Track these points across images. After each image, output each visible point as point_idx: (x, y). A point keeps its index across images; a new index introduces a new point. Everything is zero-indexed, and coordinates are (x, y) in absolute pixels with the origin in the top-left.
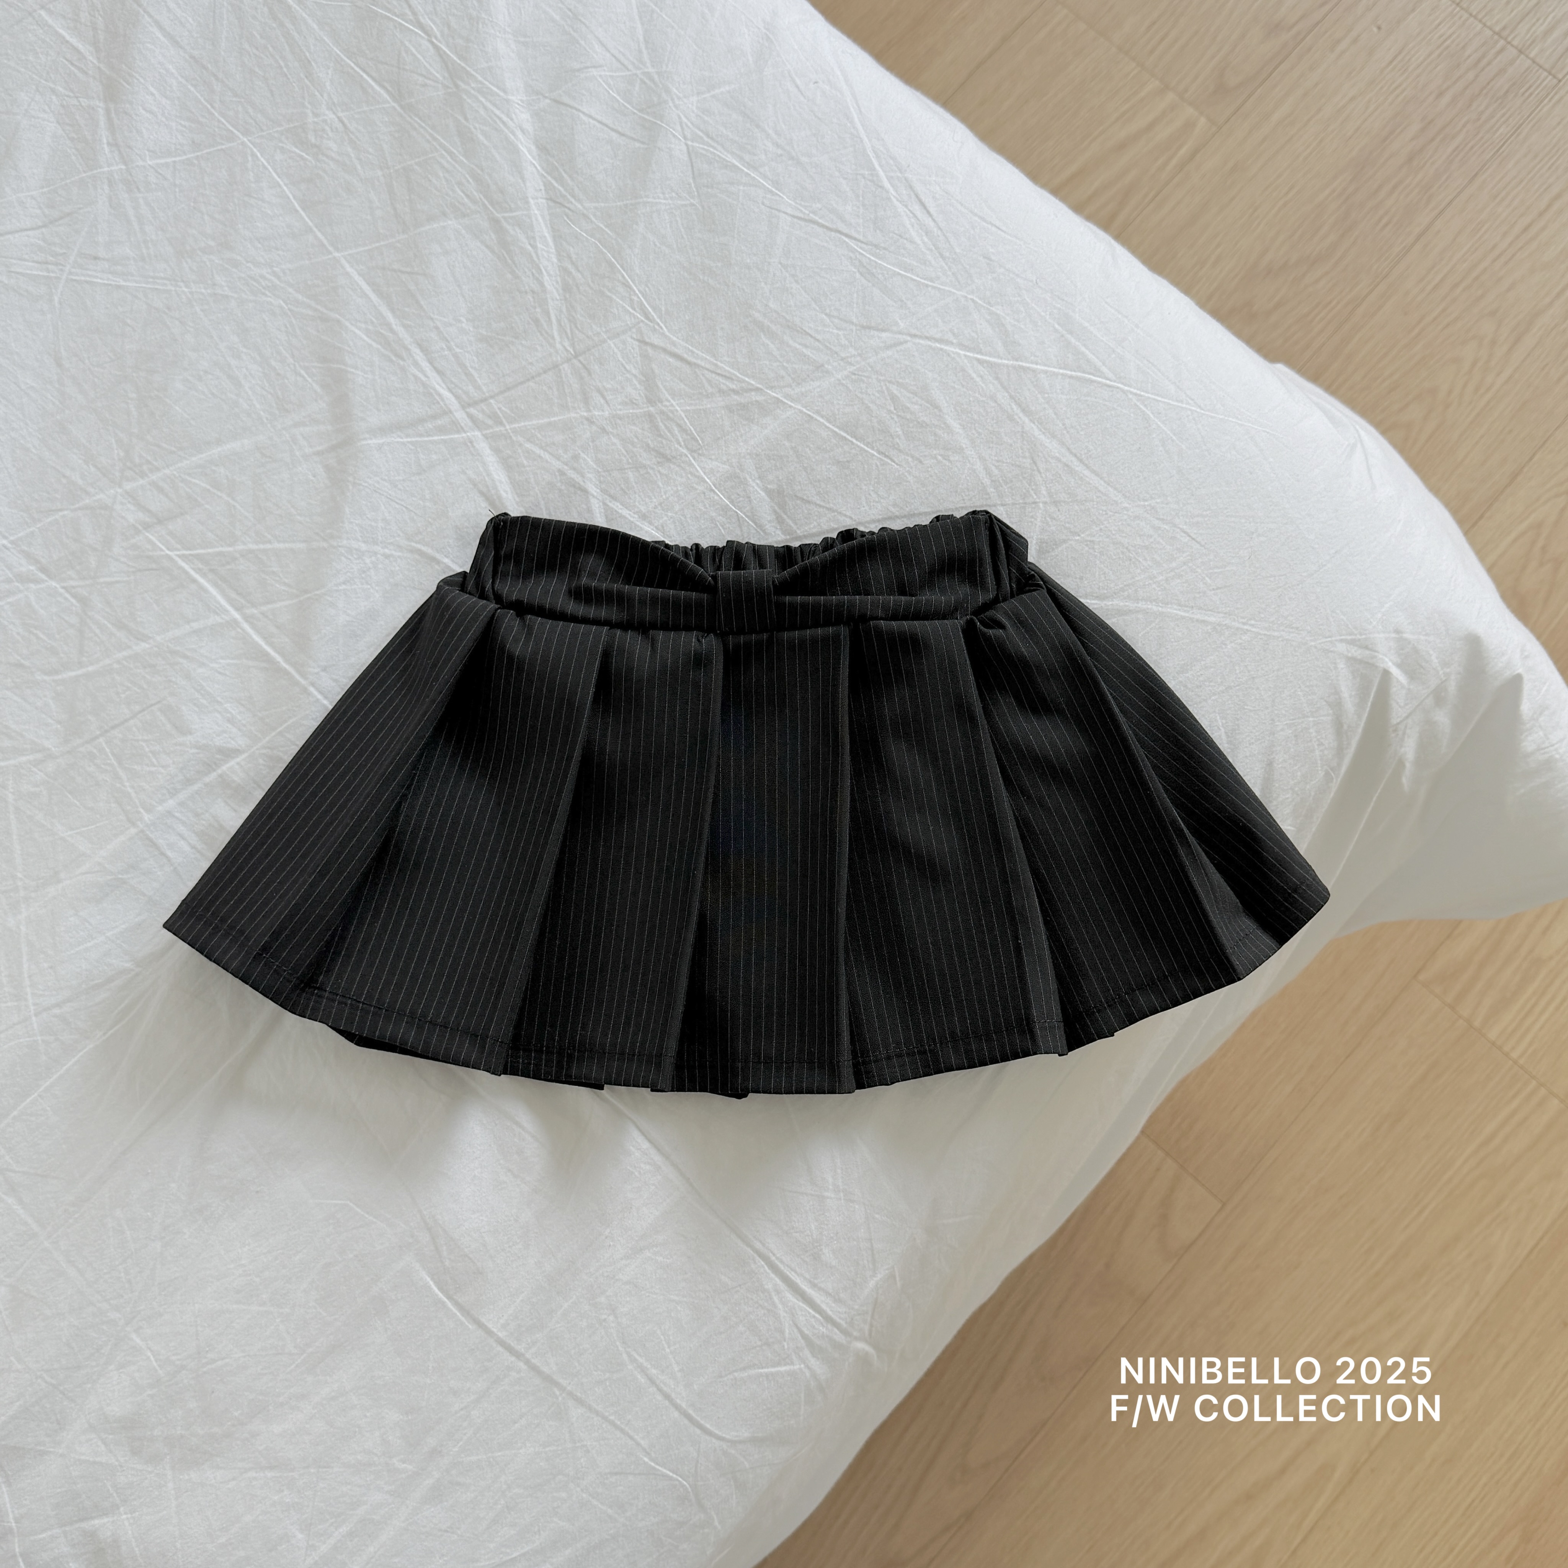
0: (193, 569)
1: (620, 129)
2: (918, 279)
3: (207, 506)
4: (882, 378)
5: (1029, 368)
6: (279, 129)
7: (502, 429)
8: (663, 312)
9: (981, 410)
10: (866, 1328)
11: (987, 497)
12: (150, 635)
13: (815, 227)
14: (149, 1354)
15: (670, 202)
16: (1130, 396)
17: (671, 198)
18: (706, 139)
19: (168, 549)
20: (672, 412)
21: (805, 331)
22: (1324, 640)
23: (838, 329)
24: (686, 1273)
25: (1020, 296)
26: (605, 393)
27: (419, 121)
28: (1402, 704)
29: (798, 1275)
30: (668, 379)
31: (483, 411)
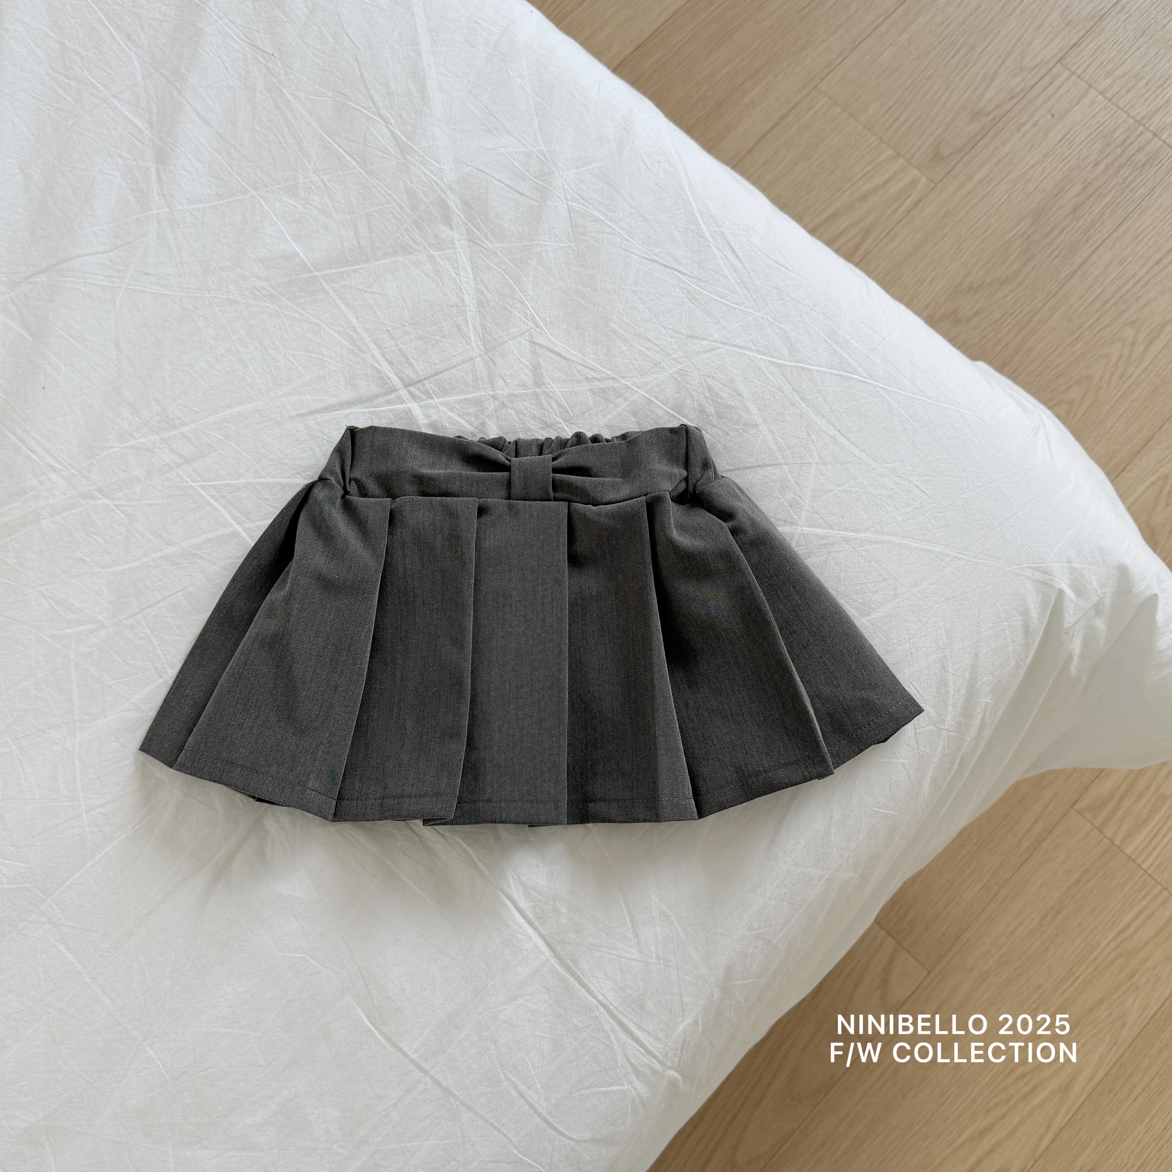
0: (209, 495)
1: (521, 191)
2: (729, 303)
3: (221, 451)
4: (701, 373)
5: (806, 368)
6: (278, 186)
7: (432, 401)
8: (548, 322)
9: (772, 398)
10: (677, 1060)
11: (775, 458)
12: (177, 542)
13: (657, 264)
14: (159, 1063)
15: (555, 244)
16: (879, 389)
17: (556, 242)
18: (581, 200)
19: (192, 481)
20: (552, 392)
21: (648, 338)
22: (1017, 567)
23: (671, 337)
24: (548, 1016)
25: (801, 316)
26: (505, 378)
27: (378, 182)
28: (1072, 614)
29: (628, 1019)
30: (550, 369)
31: (419, 389)
